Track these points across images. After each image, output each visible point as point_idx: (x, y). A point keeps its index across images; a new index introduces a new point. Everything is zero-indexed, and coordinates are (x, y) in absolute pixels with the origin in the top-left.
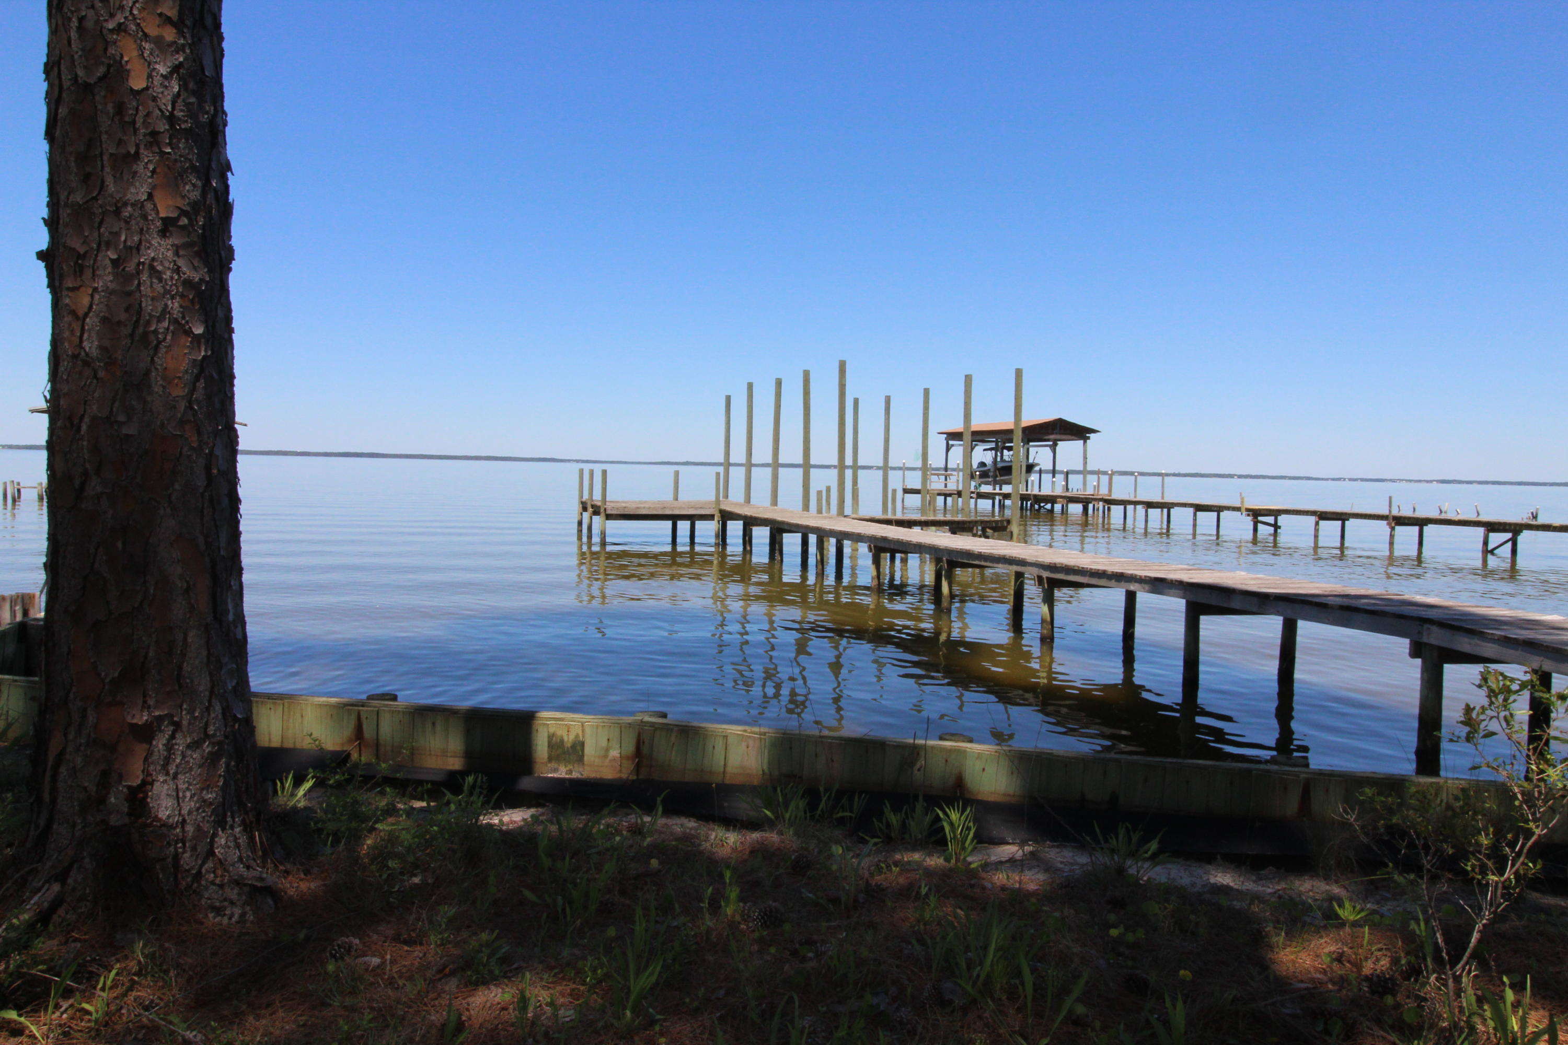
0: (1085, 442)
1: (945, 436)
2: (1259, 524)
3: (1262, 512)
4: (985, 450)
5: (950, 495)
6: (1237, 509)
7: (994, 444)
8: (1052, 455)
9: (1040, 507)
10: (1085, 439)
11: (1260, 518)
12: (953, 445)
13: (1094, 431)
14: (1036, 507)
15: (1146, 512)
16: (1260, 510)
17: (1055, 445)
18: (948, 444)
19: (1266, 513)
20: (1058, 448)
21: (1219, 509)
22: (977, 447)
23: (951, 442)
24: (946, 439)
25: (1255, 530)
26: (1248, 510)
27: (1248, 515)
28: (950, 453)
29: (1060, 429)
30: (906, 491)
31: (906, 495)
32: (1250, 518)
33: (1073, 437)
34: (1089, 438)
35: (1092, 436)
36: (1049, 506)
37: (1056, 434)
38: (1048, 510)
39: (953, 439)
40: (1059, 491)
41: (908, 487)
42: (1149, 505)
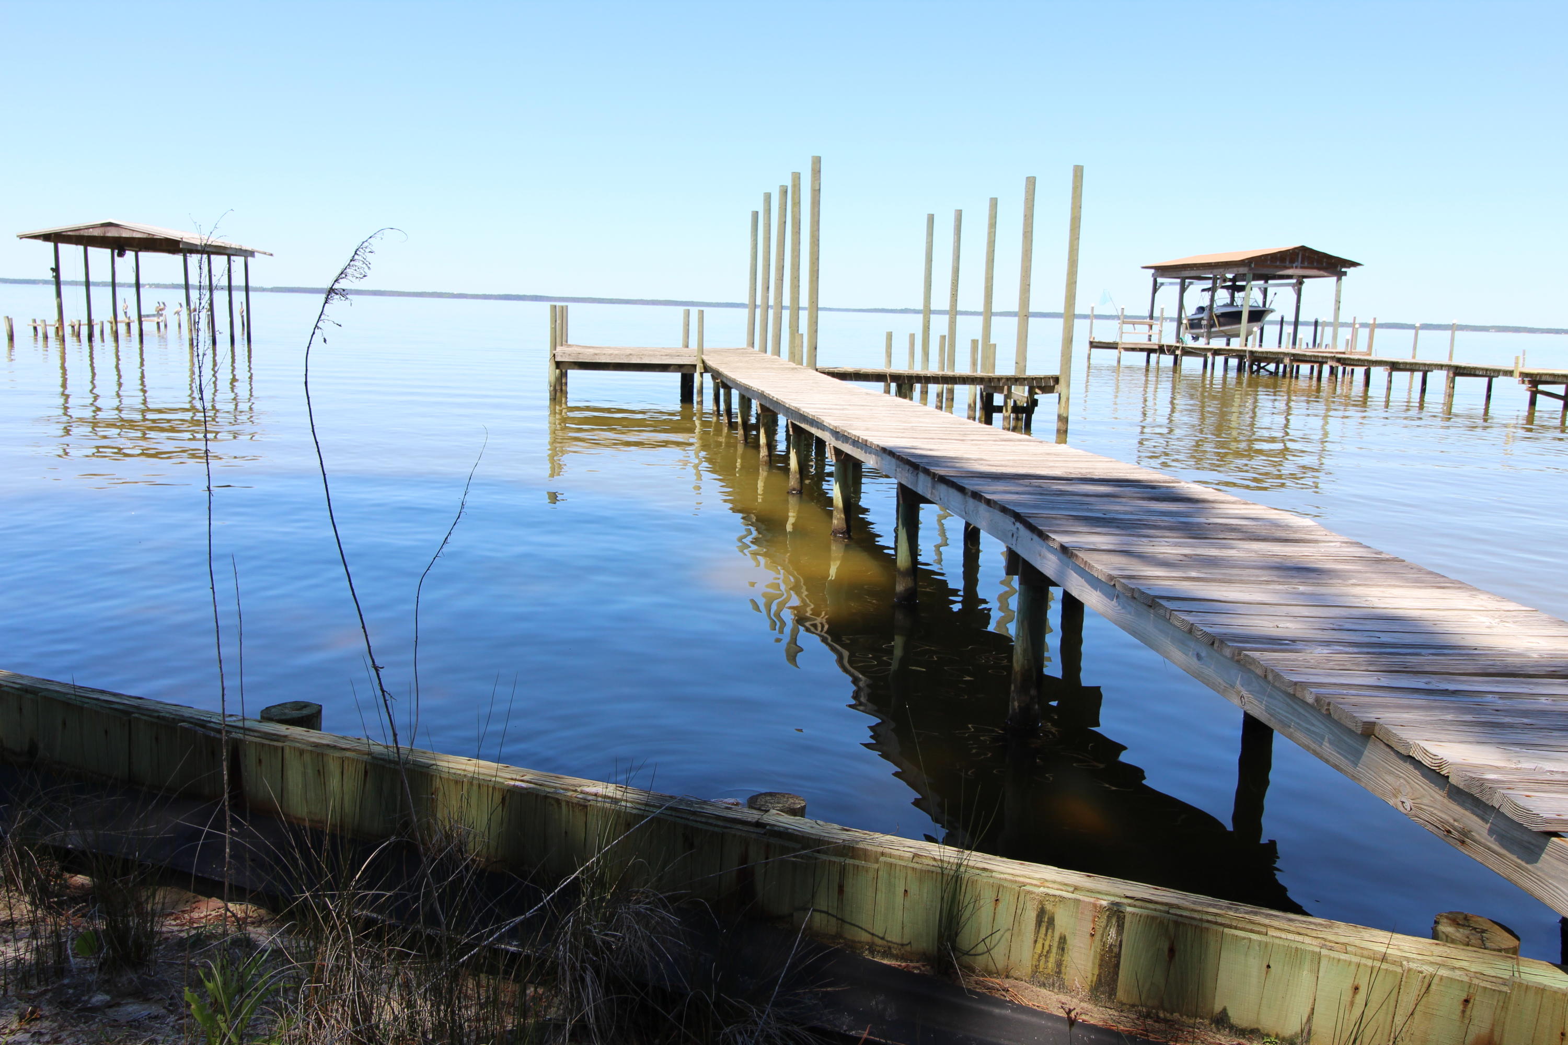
0: (1339, 279)
1: (1153, 271)
2: (1539, 396)
3: (1543, 379)
4: (1203, 290)
5: (1154, 351)
6: (1509, 373)
7: (1211, 281)
8: (1295, 297)
9: (1259, 368)
10: (1340, 275)
11: (1541, 387)
12: (1162, 284)
13: (1354, 264)
14: (1255, 368)
15: (1390, 375)
16: (1541, 375)
17: (1301, 283)
18: (1155, 282)
19: (1549, 379)
20: (1304, 287)
21: (1490, 374)
22: (1191, 287)
23: (1160, 280)
24: (1153, 275)
25: (1533, 402)
26: (1524, 375)
27: (1523, 382)
28: (1156, 295)
29: (1302, 262)
30: (1094, 345)
31: (1093, 350)
32: (1526, 386)
33: (1321, 273)
34: (1345, 273)
35: (1350, 271)
36: (1272, 367)
37: (1296, 267)
38: (1271, 373)
39: (1162, 276)
40: (1286, 347)
41: (1096, 340)
42: (1395, 366)
